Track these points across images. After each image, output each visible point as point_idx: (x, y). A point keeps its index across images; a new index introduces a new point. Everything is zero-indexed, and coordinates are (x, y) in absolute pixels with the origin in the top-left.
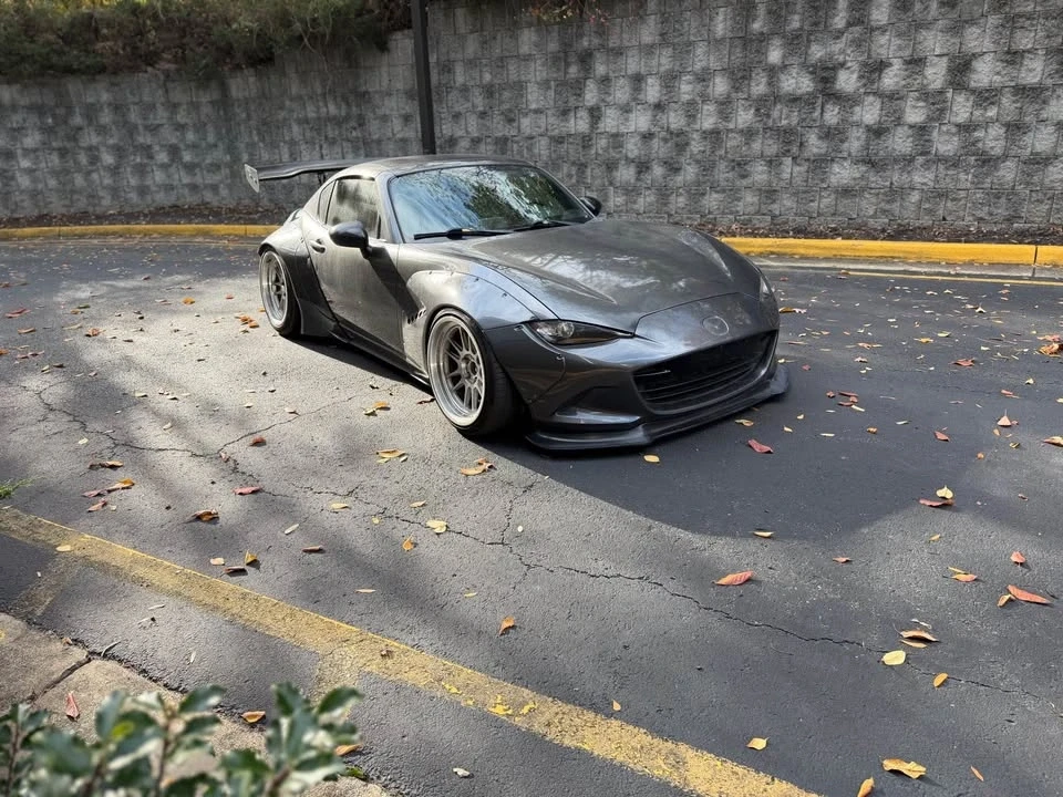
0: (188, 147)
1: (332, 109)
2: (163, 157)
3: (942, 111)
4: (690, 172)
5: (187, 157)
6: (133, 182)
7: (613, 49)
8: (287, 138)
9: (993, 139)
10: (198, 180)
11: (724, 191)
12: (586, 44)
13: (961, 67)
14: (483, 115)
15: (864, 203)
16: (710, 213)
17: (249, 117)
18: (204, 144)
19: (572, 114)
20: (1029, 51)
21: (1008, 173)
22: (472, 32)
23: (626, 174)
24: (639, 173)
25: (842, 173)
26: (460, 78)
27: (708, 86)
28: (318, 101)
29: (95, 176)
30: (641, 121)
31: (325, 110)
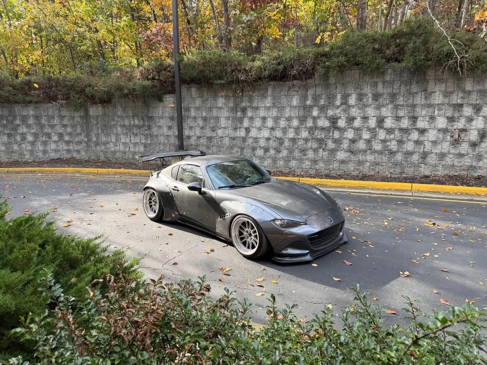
0: (67, 134)
1: (137, 122)
2: (55, 138)
3: (375, 135)
4: (284, 153)
5: (67, 138)
6: (41, 148)
7: (254, 107)
8: (115, 132)
9: (393, 146)
10: (71, 148)
11: (298, 160)
12: (244, 105)
13: (381, 121)
14: (202, 128)
15: (349, 166)
16: (292, 168)
17: (97, 123)
18: (75, 133)
19: (239, 130)
20: (403, 117)
21: (399, 157)
22: (198, 97)
23: (260, 152)
24: (265, 152)
25: (341, 155)
26: (193, 113)
27: (290, 123)
28: (130, 118)
29: (23, 146)
30: (266, 133)
31: (133, 122)
